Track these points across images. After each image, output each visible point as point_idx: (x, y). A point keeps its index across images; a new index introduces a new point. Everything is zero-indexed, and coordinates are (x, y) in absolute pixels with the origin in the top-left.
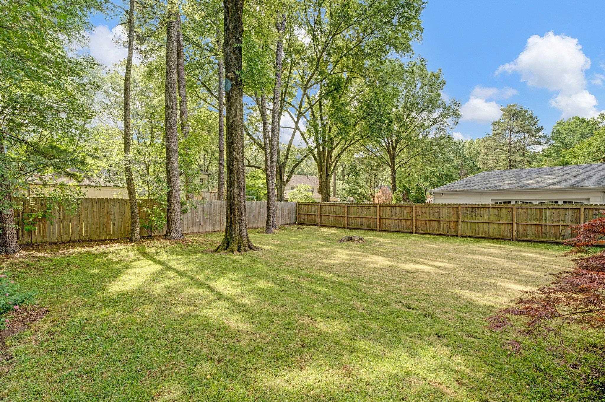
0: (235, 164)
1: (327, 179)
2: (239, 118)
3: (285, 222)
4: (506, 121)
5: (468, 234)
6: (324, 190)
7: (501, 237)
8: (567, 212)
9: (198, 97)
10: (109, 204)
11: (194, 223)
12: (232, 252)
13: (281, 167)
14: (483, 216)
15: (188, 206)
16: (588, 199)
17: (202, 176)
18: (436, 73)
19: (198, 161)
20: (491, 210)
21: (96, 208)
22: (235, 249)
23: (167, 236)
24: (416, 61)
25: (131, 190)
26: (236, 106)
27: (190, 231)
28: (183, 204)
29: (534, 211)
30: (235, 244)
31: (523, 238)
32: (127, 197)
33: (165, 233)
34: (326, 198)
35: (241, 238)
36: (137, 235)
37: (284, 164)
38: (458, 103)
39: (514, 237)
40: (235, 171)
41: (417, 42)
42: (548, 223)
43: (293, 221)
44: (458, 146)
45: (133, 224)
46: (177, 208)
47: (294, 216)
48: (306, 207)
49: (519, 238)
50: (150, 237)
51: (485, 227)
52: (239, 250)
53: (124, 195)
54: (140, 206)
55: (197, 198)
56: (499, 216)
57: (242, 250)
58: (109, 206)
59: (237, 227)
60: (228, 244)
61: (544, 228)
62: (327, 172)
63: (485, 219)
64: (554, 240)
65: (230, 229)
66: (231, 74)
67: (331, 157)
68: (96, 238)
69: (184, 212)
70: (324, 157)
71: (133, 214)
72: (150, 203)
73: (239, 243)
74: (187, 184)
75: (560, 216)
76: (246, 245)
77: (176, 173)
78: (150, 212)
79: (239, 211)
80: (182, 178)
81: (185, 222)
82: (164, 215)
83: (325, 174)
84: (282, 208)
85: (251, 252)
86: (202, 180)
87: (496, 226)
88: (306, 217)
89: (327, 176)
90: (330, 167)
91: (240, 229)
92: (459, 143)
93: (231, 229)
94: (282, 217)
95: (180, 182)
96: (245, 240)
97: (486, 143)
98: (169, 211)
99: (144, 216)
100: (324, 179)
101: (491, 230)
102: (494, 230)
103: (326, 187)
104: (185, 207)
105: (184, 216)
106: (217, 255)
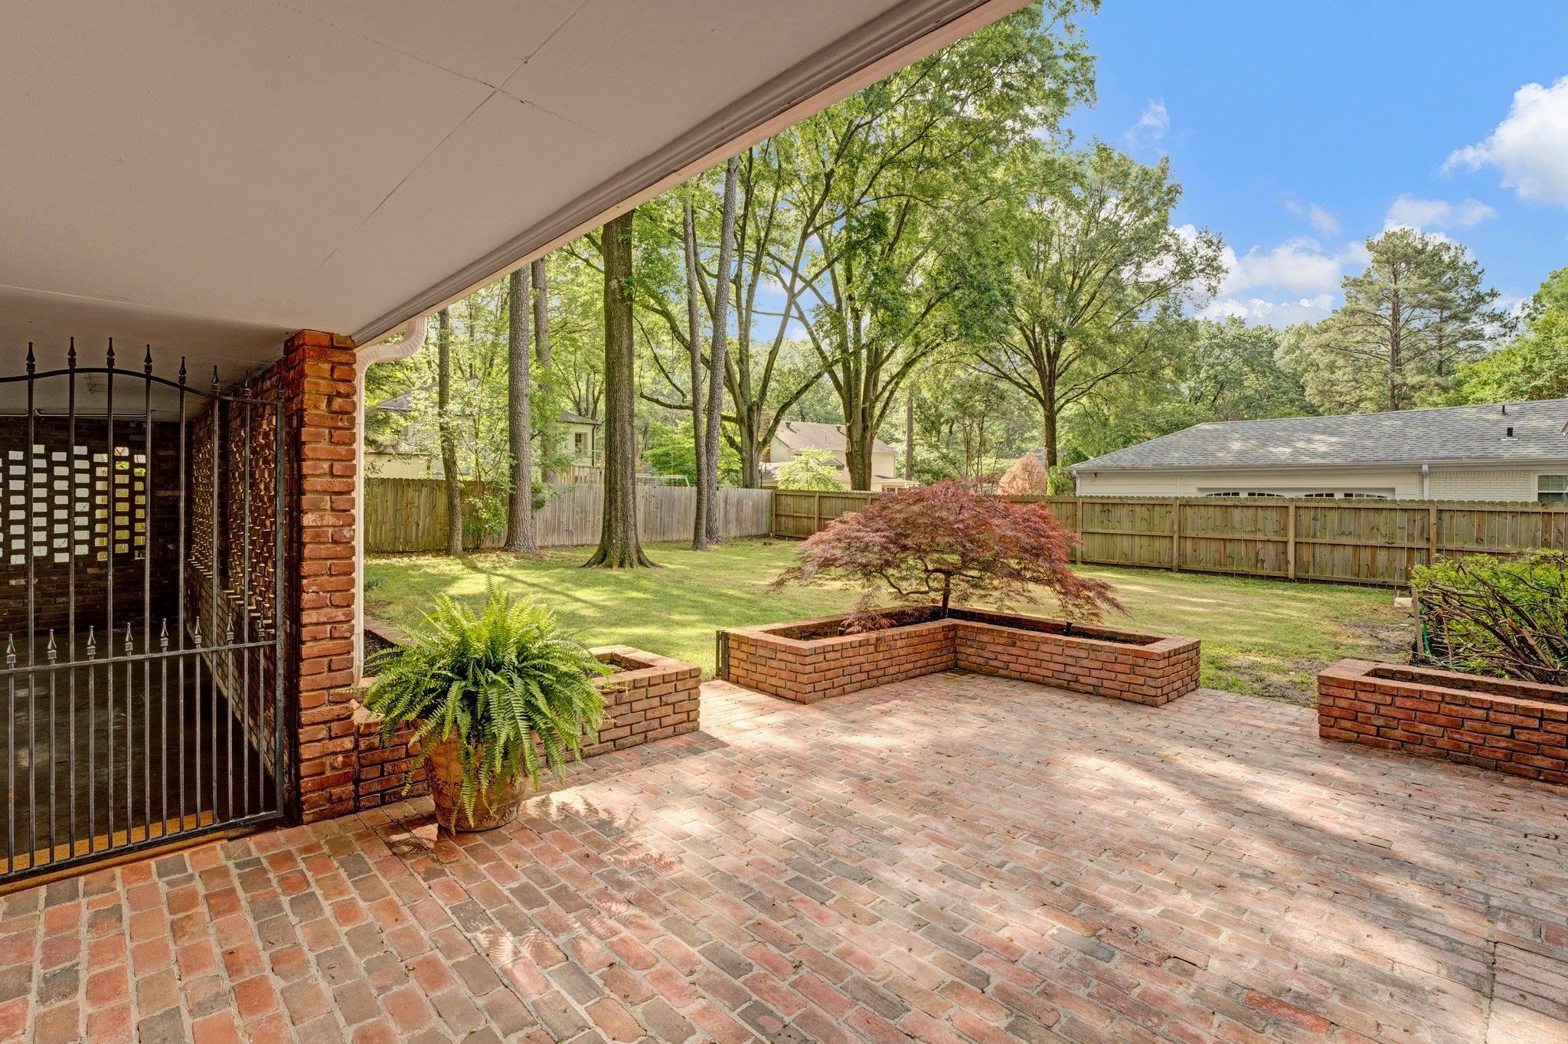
0: (618, 425)
1: (863, 438)
2: (625, 351)
3: (745, 533)
4: (1382, 278)
5: (1095, 559)
6: (859, 461)
7: (1155, 564)
8: (1268, 513)
9: (573, 253)
10: (411, 491)
11: (553, 528)
12: (611, 566)
13: (754, 409)
14: (1123, 522)
15: (546, 494)
16: (1393, 490)
17: (581, 429)
18: (1154, 168)
19: (575, 388)
20: (1137, 509)
21: (390, 497)
22: (616, 562)
23: (509, 546)
24: (1087, 149)
25: (450, 465)
26: (621, 333)
27: (549, 542)
28: (536, 491)
29: (1211, 510)
30: (615, 555)
31: (1195, 567)
32: (443, 477)
33: (502, 544)
34: (861, 480)
35: (625, 545)
36: (458, 543)
37: (759, 406)
38: (1215, 241)
39: (1175, 563)
40: (618, 438)
41: (1085, 106)
42: (1237, 536)
43: (764, 530)
44: (1254, 344)
45: (451, 524)
46: (526, 499)
47: (765, 520)
48: (790, 500)
49: (1184, 567)
50: (477, 549)
51: (1126, 543)
52: (621, 565)
53: (438, 471)
54: (462, 493)
55: (562, 480)
56: (1150, 522)
57: (627, 565)
58: (411, 493)
59: (620, 529)
60: (605, 556)
61: (1229, 545)
62: (864, 420)
63: (1126, 528)
64: (1246, 569)
65: (608, 529)
66: (614, 283)
67: (875, 385)
68: (389, 549)
69: (538, 505)
70: (857, 386)
71: (451, 507)
72: (477, 487)
73: (623, 553)
74: (545, 453)
75: (1256, 521)
76: (635, 557)
77: (526, 436)
78: (480, 504)
79: (623, 501)
80: (537, 441)
81: (539, 524)
82: (503, 511)
83: (860, 425)
84: (739, 503)
85: (642, 570)
86: (579, 438)
87: (1145, 541)
88: (791, 523)
89: (865, 429)
90: (872, 407)
91: (625, 532)
92: (1258, 338)
93: (610, 531)
94: (738, 520)
95: (533, 452)
96: (633, 550)
97: (1325, 338)
98: (512, 501)
99: (467, 510)
100: (857, 436)
101: (1137, 549)
102: (1141, 550)
103: (862, 456)
104: (540, 495)
105: (539, 514)
106: (588, 570)
